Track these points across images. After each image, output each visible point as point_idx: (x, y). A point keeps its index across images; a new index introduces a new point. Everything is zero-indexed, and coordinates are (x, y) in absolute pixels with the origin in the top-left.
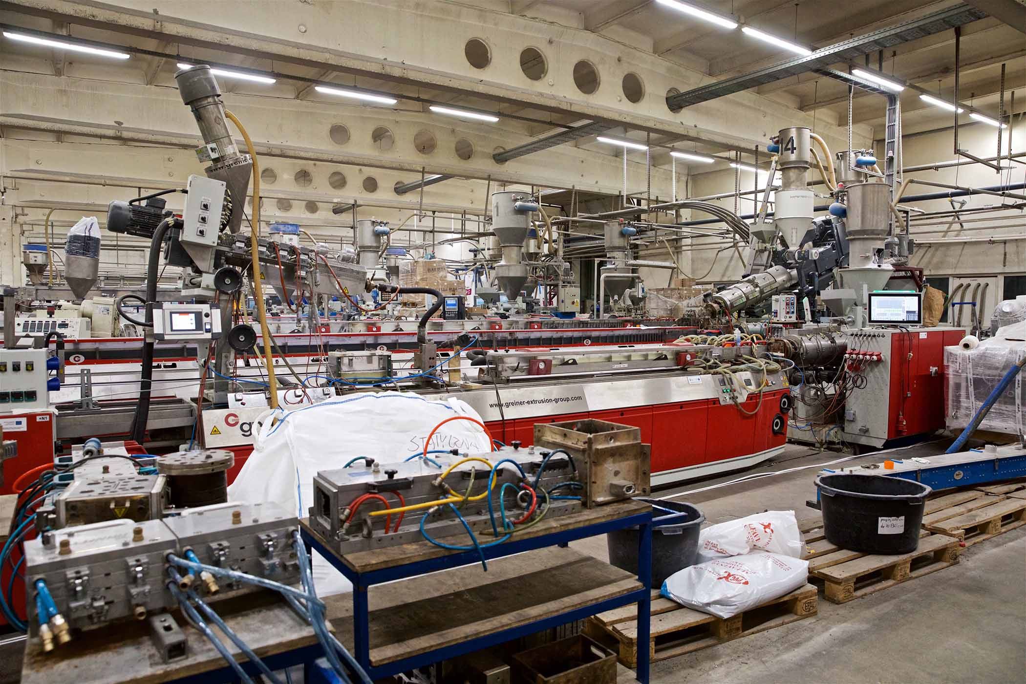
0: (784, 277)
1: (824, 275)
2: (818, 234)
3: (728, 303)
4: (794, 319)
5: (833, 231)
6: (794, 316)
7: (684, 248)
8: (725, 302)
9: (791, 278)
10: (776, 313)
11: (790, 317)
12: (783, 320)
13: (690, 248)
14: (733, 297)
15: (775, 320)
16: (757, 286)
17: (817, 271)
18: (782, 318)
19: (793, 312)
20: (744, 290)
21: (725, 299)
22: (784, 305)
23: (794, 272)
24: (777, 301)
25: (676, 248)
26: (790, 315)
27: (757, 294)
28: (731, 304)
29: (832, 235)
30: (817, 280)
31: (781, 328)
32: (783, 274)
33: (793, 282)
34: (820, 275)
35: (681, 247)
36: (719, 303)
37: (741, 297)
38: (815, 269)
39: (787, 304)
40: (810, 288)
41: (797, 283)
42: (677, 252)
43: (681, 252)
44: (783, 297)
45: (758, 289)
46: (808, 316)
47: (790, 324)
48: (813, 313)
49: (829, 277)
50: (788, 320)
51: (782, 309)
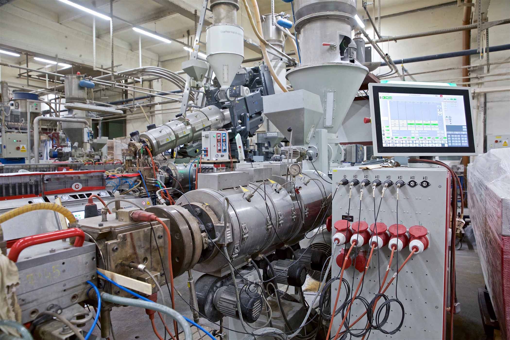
0: (218, 117)
1: (255, 117)
2: (248, 79)
3: (154, 142)
4: (226, 158)
5: (261, 78)
6: (227, 154)
7: (156, 112)
8: (150, 141)
9: (223, 118)
10: (206, 151)
11: (222, 156)
12: (214, 159)
13: (160, 112)
14: (160, 135)
15: (205, 159)
16: (188, 124)
17: (248, 113)
18: (214, 157)
19: (225, 150)
20: (174, 128)
21: (151, 137)
22: (214, 142)
23: (227, 113)
24: (207, 137)
25: (151, 113)
26: (222, 153)
27: (188, 132)
28: (158, 143)
29: (259, 82)
30: (248, 122)
31: (212, 169)
32: (216, 113)
33: (227, 122)
34: (251, 117)
35: (154, 112)
36: (144, 142)
37: (170, 134)
38: (246, 110)
39: (218, 141)
40: (242, 128)
41: (230, 123)
42: (152, 116)
43: (154, 115)
44: (213, 133)
45: (189, 127)
46: (241, 154)
47: (221, 163)
48: (246, 152)
49: (258, 120)
50: (220, 159)
51: (212, 145)
